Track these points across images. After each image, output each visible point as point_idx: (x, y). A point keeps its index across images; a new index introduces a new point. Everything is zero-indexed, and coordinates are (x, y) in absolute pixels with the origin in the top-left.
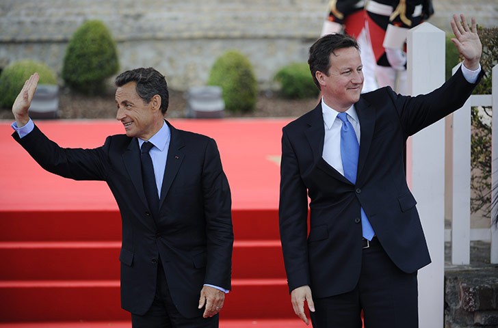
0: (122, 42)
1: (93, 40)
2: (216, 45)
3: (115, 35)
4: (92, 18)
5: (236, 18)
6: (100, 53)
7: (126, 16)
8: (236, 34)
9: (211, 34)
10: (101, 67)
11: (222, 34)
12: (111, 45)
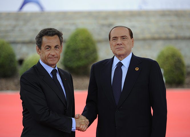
0: (100, 42)
1: (82, 41)
2: (160, 43)
3: (95, 37)
4: (81, 26)
5: (172, 26)
6: (86, 48)
7: (103, 25)
8: (173, 36)
9: (156, 36)
10: (87, 57)
11: (163, 36)
12: (93, 43)
